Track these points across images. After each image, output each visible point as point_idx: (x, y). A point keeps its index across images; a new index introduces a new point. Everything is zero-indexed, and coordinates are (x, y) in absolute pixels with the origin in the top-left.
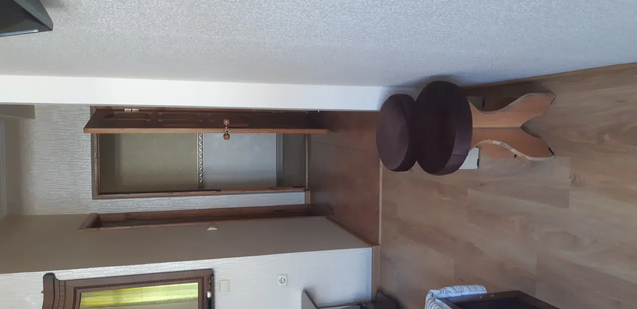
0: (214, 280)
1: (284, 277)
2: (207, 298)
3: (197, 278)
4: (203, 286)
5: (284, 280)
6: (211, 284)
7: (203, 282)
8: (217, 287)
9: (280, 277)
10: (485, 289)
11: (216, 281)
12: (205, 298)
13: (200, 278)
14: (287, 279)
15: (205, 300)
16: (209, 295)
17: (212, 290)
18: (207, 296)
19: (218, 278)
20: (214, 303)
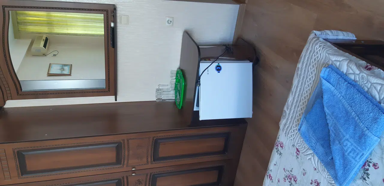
0: (116, 13)
1: (171, 19)
2: (111, 27)
3: (102, 10)
4: (107, 17)
5: (171, 21)
6: (113, 16)
7: (107, 14)
8: (118, 20)
9: (168, 19)
10: (354, 36)
11: (118, 15)
12: (109, 27)
13: (105, 10)
14: (173, 21)
15: (110, 28)
16: (112, 25)
17: (115, 22)
18: (111, 26)
19: (119, 13)
20: (116, 32)
